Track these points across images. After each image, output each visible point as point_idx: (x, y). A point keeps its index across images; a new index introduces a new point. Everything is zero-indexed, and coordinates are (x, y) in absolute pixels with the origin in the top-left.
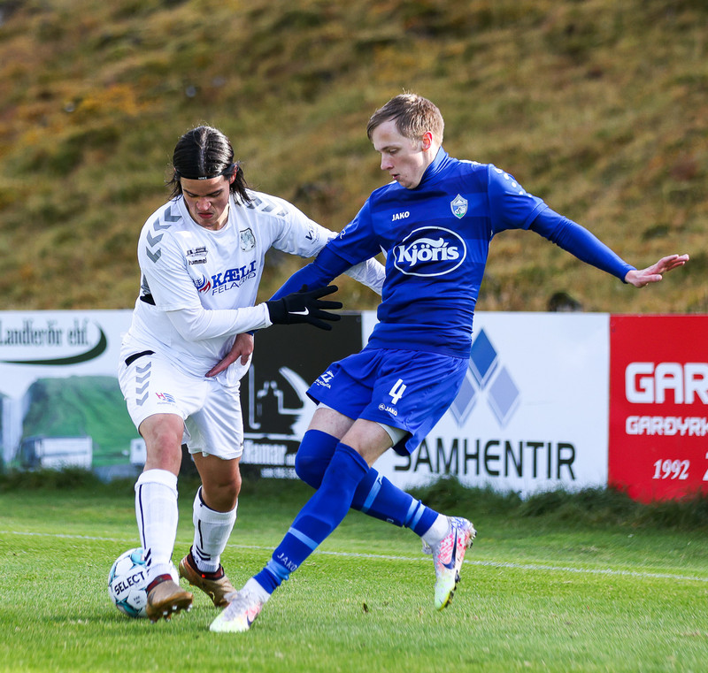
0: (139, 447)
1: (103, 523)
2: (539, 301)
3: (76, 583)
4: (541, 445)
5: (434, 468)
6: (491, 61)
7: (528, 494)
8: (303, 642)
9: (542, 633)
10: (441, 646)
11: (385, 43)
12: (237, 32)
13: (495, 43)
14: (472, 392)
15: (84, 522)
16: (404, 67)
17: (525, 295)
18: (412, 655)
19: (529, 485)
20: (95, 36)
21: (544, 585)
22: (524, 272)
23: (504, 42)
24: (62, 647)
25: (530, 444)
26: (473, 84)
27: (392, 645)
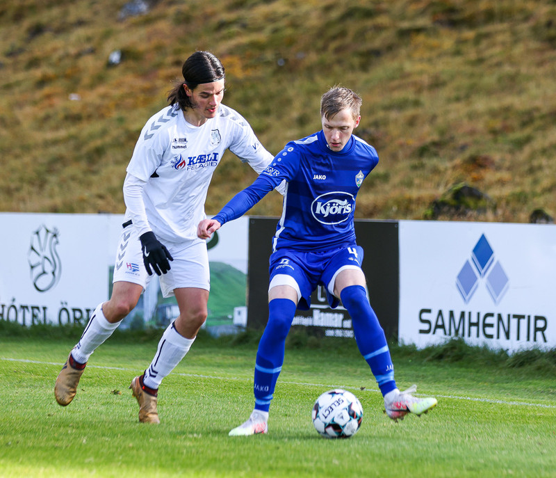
0: (239, 313)
1: (213, 366)
2: (524, 215)
3: (194, 408)
4: (523, 317)
5: (448, 332)
6: (493, 45)
7: (514, 351)
8: (353, 453)
9: (522, 450)
10: (450, 458)
11: (419, 30)
12: (314, 21)
13: (497, 32)
14: (476, 279)
15: (200, 365)
16: (432, 48)
17: (514, 211)
18: (429, 464)
19: (514, 345)
20: (214, 21)
21: (523, 416)
22: (513, 195)
23: (503, 32)
24: (182, 453)
25: (515, 316)
26: (480, 61)
27: (416, 456)
